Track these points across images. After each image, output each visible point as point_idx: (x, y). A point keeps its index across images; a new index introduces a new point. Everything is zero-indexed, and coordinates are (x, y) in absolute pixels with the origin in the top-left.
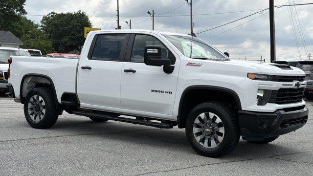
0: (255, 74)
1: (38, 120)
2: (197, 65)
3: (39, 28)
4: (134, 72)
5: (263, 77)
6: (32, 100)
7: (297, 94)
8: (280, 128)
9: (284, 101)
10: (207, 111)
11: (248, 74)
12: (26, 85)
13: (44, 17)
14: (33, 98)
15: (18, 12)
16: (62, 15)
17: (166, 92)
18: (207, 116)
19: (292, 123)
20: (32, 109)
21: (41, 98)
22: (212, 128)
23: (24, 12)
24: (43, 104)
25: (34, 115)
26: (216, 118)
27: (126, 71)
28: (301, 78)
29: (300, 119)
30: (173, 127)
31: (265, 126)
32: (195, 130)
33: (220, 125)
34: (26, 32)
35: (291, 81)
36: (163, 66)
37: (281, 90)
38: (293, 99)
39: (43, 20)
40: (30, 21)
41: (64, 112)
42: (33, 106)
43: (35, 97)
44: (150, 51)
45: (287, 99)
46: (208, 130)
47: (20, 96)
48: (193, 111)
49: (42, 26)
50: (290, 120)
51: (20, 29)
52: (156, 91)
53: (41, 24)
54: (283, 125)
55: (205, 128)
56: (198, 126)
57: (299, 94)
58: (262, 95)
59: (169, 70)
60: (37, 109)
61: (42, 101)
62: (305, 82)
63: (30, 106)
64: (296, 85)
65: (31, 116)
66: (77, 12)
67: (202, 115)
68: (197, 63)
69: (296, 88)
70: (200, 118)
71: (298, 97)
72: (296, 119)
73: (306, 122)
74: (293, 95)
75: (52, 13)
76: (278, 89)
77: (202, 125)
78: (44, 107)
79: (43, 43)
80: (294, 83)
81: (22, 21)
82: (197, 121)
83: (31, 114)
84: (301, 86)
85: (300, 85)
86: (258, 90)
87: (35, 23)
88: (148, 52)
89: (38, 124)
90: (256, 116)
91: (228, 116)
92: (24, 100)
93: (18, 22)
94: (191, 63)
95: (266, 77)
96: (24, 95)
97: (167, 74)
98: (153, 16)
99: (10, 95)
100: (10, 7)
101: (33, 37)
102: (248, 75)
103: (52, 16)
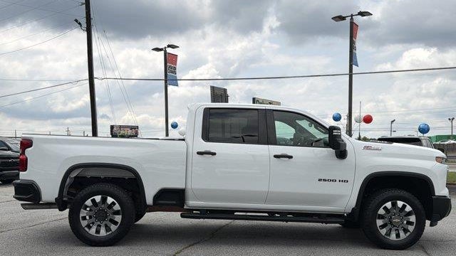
2: (376, 149)
4: (290, 157)
10: (393, 199)
11: (436, 157)
14: (93, 201)
17: (340, 181)
18: (395, 204)
21: (111, 200)
24: (116, 207)
25: (95, 227)
26: (406, 206)
27: (276, 156)
32: (379, 222)
42: (92, 213)
43: (98, 198)
46: (396, 220)
52: (325, 180)
56: (382, 217)
61: (113, 204)
63: (84, 213)
67: (389, 204)
68: (376, 147)
70: (385, 209)
82: (381, 212)
83: (87, 226)
94: (368, 147)
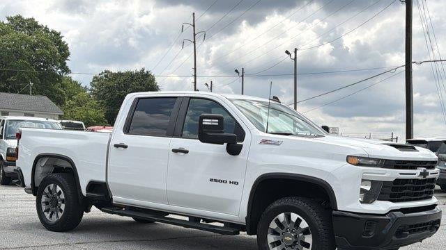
0: (358, 157)
1: (54, 219)
2: (275, 144)
3: (88, 92)
4: (186, 152)
5: (371, 161)
6: (46, 190)
7: (423, 188)
8: (394, 238)
9: (402, 198)
10: (288, 210)
11: (348, 156)
12: (40, 169)
13: (94, 78)
14: (49, 188)
15: (59, 70)
16: (120, 74)
17: (230, 182)
18: (289, 217)
19: (414, 231)
20: (47, 203)
21: (59, 189)
22: (295, 236)
23: (67, 70)
24: (62, 196)
25: (50, 213)
26: (301, 221)
27: (175, 151)
28: (430, 165)
29: (428, 224)
30: (241, 232)
31: (372, 234)
32: (271, 239)
33: (306, 232)
34: (70, 98)
35: (414, 168)
36: (225, 144)
37: (397, 181)
38: (416, 194)
39: (94, 81)
40: (76, 82)
41: (94, 208)
42: (49, 200)
43: (52, 186)
44: (206, 122)
45: (407, 194)
46: (288, 238)
47: (31, 185)
48: (267, 210)
49: (91, 90)
50: (411, 226)
51: (61, 93)
52: (216, 181)
53: (90, 87)
54: (400, 233)
55: (284, 236)
56: (275, 233)
57: (428, 187)
58: (368, 188)
59: (234, 150)
60: (53, 203)
61: (60, 192)
62: (437, 170)
63: (44, 199)
64: (421, 174)
65: (46, 213)
66: (139, 70)
67: (281, 217)
68: (276, 140)
69: (421, 178)
70: (278, 222)
71: (426, 193)
72: (421, 225)
73: (437, 228)
74: (417, 188)
75: (106, 72)
76: (392, 180)
77: (280, 231)
78: (63, 201)
79: (92, 112)
80: (418, 171)
81: (64, 82)
82: (273, 225)
83: (45, 211)
84: (430, 176)
85: (428, 174)
86: (363, 180)
87: (83, 85)
88: (204, 123)
89: (53, 225)
90: (358, 219)
91: (317, 218)
92: (36, 190)
93: (59, 84)
94: (267, 141)
95: (375, 162)
96: (37, 184)
97: (232, 156)
98: (242, 76)
99: (18, 183)
100: (48, 63)
101: (79, 104)
102: (349, 159)
103: (106, 76)
